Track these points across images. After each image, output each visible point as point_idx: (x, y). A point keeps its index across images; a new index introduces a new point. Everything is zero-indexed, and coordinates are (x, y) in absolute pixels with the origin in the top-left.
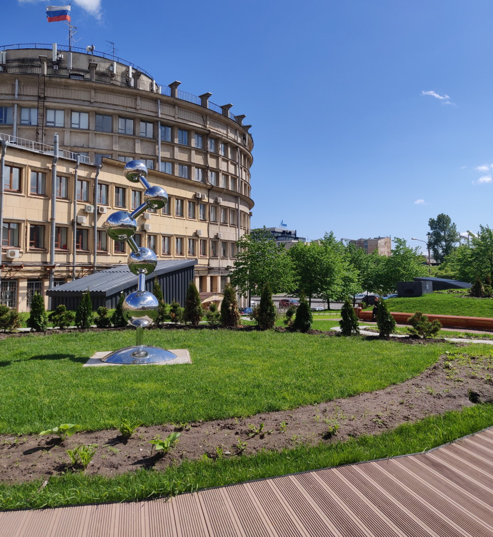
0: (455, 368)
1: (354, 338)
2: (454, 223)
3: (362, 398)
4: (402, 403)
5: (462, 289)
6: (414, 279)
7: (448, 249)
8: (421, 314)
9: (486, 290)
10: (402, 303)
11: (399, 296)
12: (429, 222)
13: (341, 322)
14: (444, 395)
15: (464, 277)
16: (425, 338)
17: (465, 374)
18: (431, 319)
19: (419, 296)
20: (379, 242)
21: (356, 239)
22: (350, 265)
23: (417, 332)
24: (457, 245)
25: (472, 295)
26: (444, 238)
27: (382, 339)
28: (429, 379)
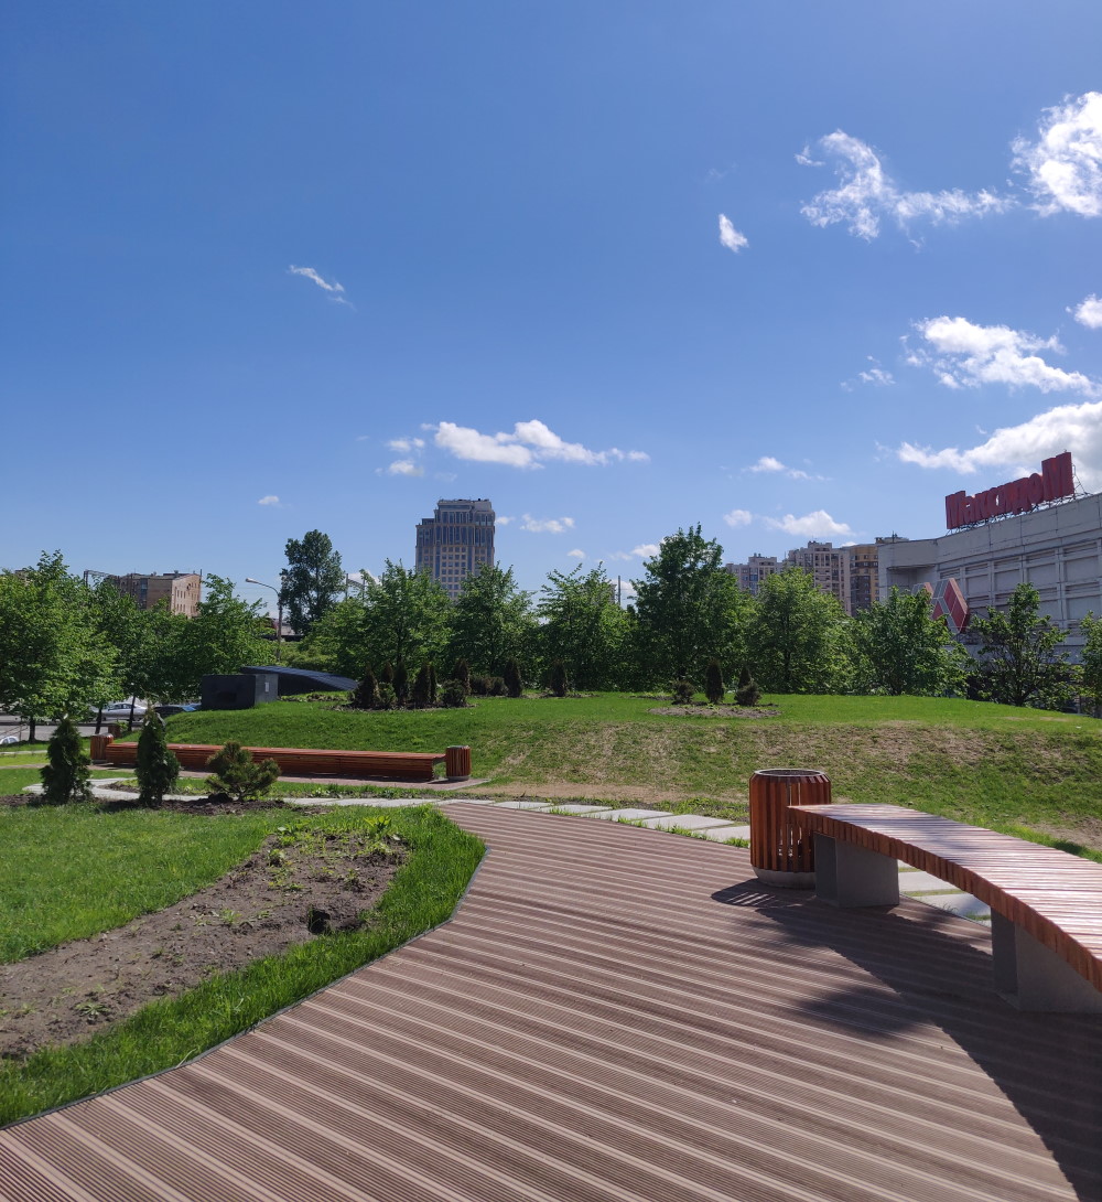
0: (290, 862)
1: (75, 808)
2: (337, 553)
3: (62, 955)
4: (157, 956)
5: (337, 693)
6: (242, 670)
7: (320, 607)
8: (238, 747)
9: (383, 695)
10: (207, 722)
11: (203, 708)
12: (287, 546)
13: (45, 772)
14: (256, 924)
15: (345, 668)
16: (243, 801)
17: (309, 873)
18: (258, 757)
19: (247, 707)
20: (175, 582)
21: (121, 573)
22: (96, 633)
23: (227, 787)
24: (339, 598)
25: (355, 705)
26: (314, 584)
27: (145, 807)
28: (231, 892)
